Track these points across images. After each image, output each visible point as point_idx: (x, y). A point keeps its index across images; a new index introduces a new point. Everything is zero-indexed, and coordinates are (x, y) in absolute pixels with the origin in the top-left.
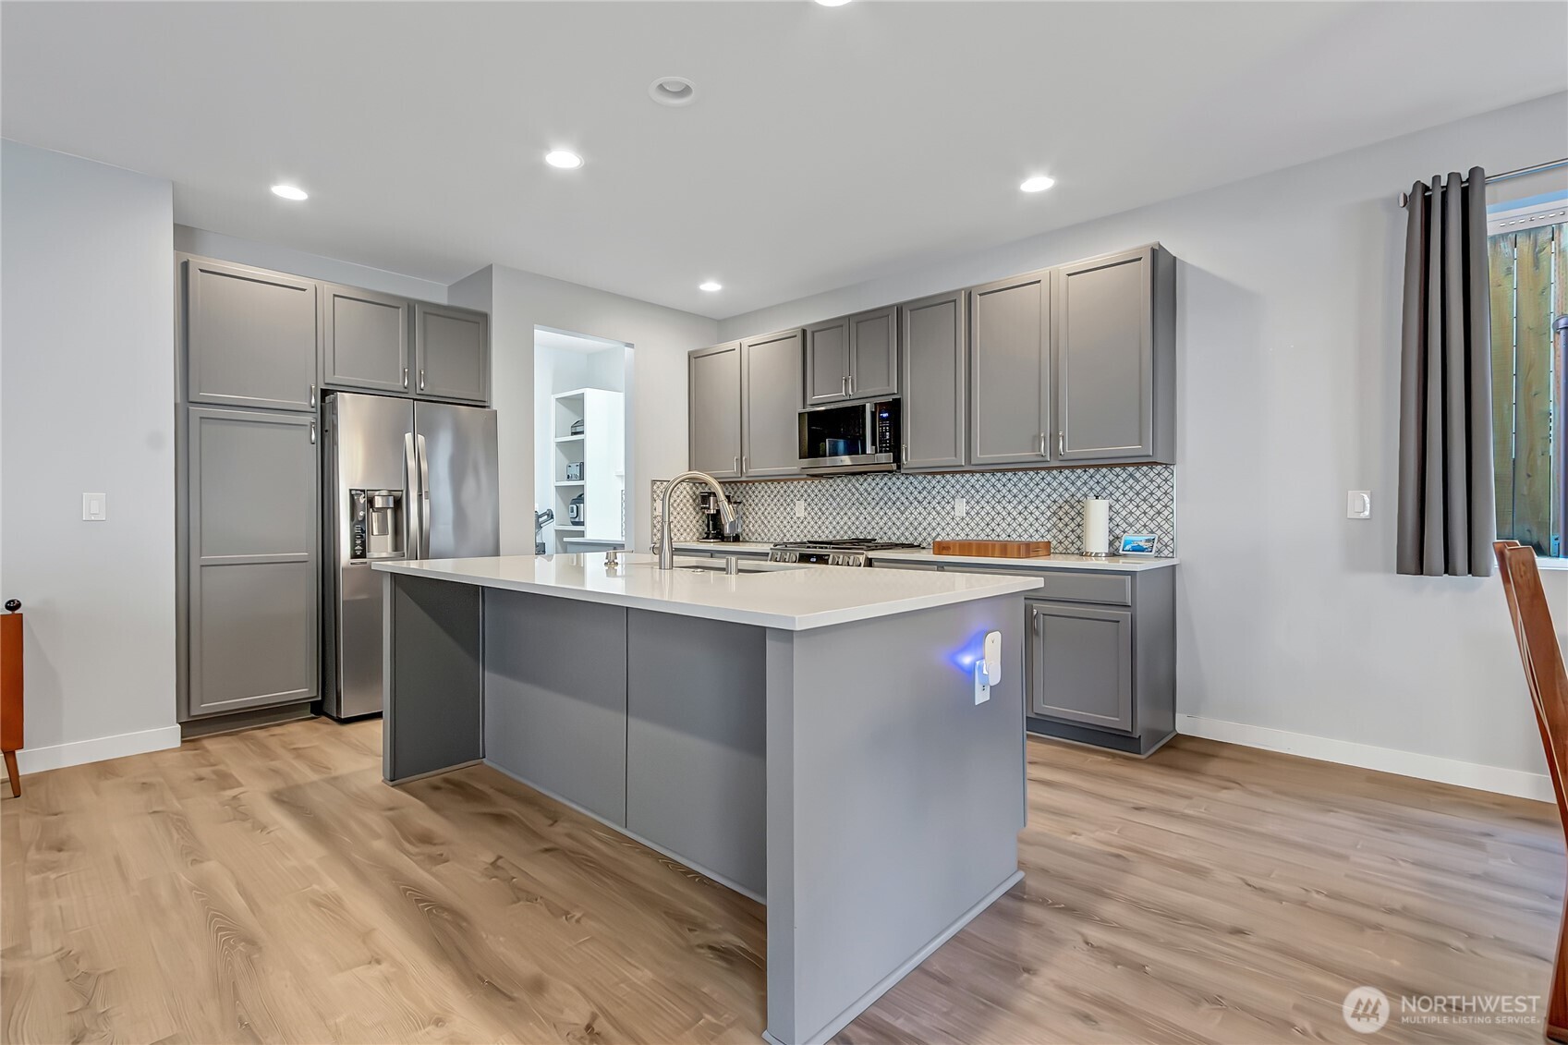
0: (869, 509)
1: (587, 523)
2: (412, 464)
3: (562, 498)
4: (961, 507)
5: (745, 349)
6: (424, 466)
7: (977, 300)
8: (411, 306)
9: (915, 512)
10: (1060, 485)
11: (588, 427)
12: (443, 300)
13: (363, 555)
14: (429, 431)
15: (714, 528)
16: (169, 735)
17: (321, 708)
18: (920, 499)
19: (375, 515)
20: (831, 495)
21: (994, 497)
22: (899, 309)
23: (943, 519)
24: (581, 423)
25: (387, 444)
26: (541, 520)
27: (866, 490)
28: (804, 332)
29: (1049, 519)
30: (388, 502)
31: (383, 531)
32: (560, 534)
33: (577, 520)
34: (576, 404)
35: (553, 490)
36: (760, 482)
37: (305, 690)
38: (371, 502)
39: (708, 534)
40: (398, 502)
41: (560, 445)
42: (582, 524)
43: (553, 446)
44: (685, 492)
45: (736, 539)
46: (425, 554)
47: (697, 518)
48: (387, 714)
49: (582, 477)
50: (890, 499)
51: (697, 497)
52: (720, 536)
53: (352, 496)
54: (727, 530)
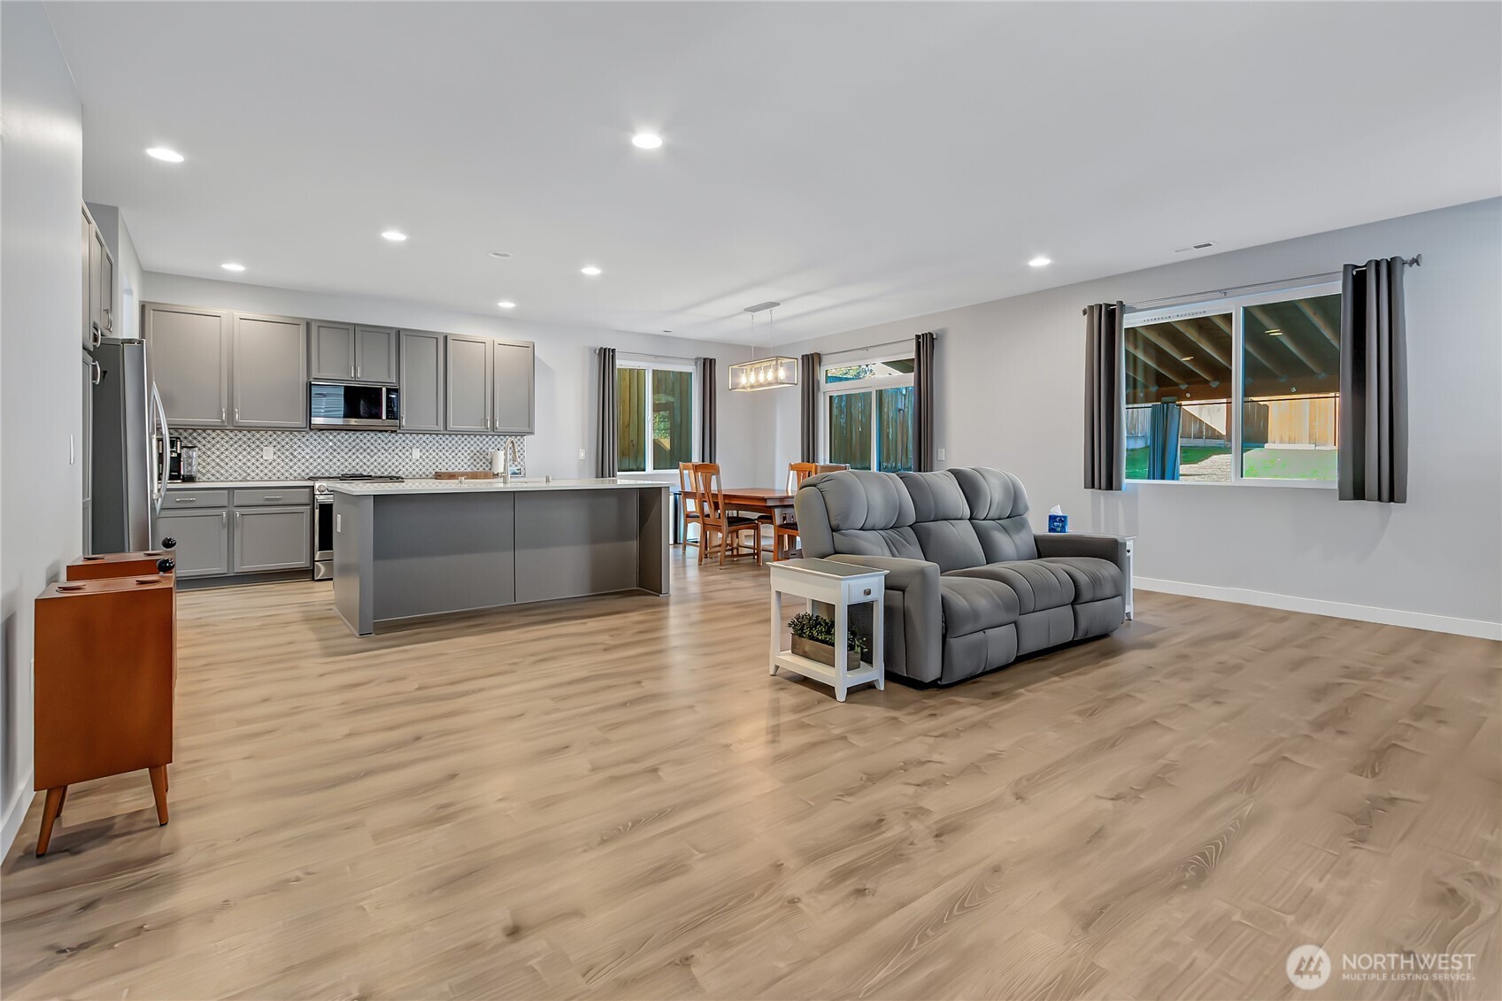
0: (343, 453)
5: (235, 319)
7: (450, 342)
9: (383, 457)
18: (386, 448)
20: (304, 443)
21: (437, 448)
22: (398, 331)
27: (339, 441)
28: (308, 324)
50: (361, 447)
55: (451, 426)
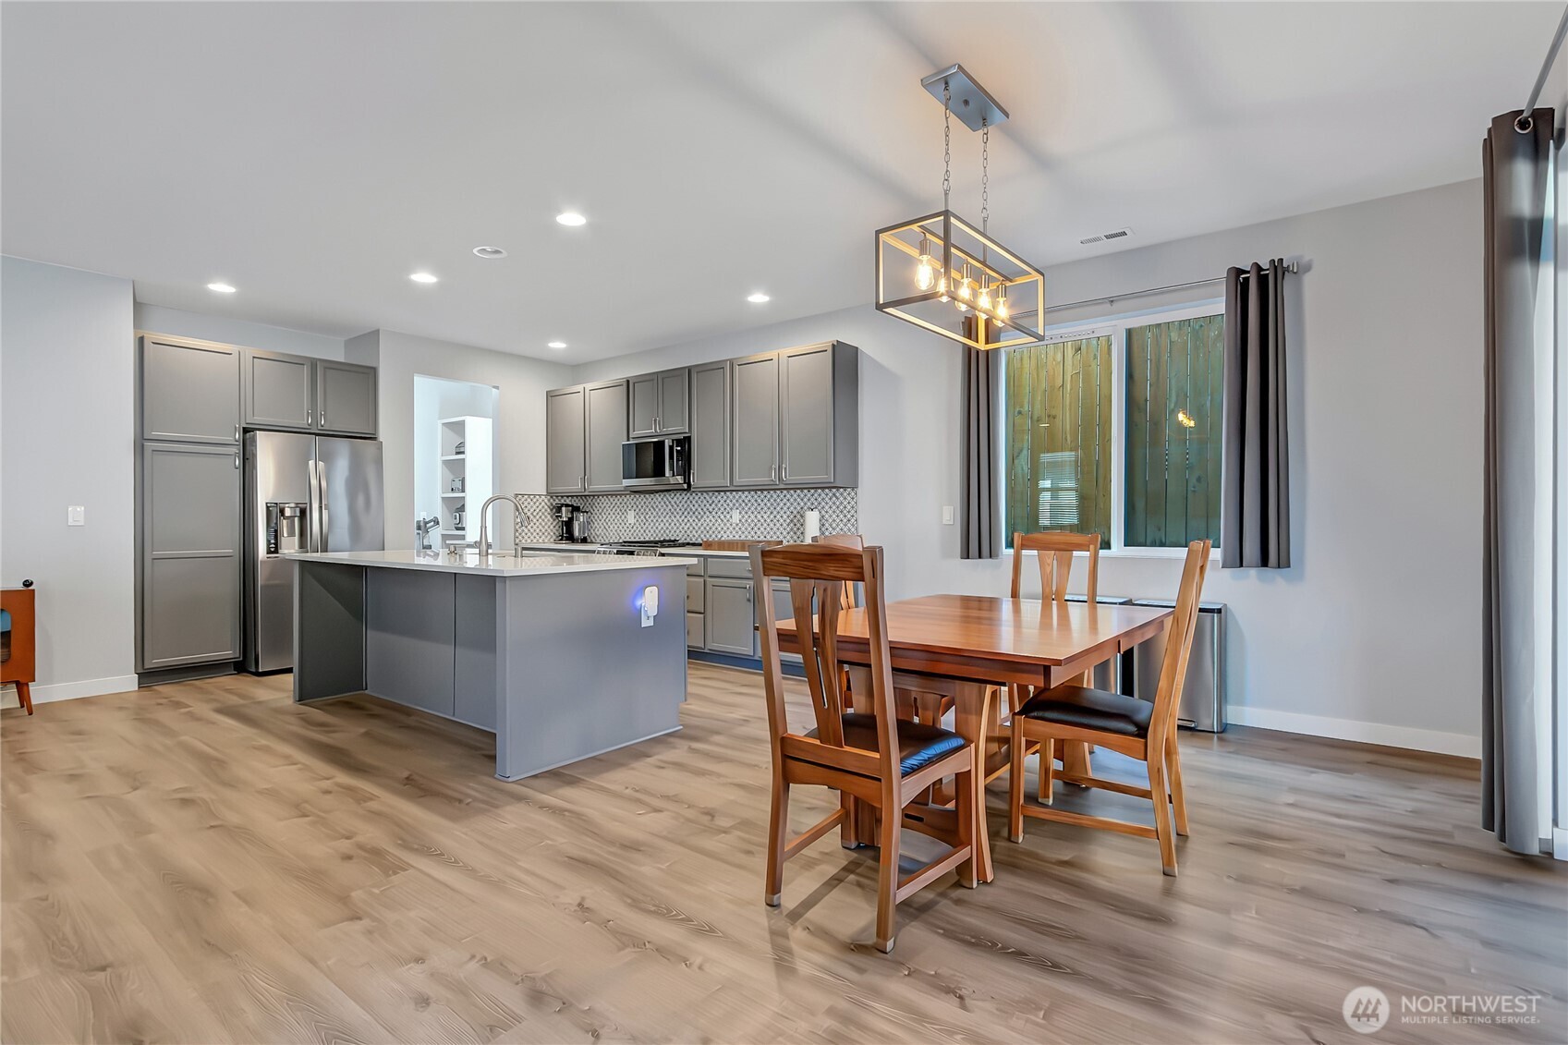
0: (678, 517)
1: (468, 529)
2: (314, 482)
3: (447, 507)
4: (736, 516)
5: (587, 391)
6: (324, 484)
7: (737, 368)
8: (314, 363)
9: (708, 520)
10: (794, 499)
11: (468, 448)
12: (340, 357)
13: (276, 551)
14: (327, 457)
15: (567, 534)
16: (129, 682)
17: (243, 665)
18: (711, 510)
19: (285, 522)
20: (652, 507)
21: (756, 509)
22: (690, 369)
23: (725, 525)
24: (462, 444)
25: (295, 470)
26: (428, 525)
27: (675, 503)
28: (628, 381)
29: (788, 525)
30: (295, 512)
31: (291, 534)
32: (445, 537)
33: (460, 526)
34: (458, 428)
35: (440, 501)
36: (603, 496)
37: (230, 652)
38: (282, 512)
39: (562, 536)
40: (303, 512)
41: (446, 463)
42: (463, 529)
43: (439, 464)
44: (543, 504)
45: (584, 540)
46: (325, 549)
47: (554, 524)
48: (296, 670)
49: (463, 491)
50: (691, 509)
51: (554, 507)
52: (570, 538)
53: (268, 507)
54: (576, 533)
55: (737, 481)
